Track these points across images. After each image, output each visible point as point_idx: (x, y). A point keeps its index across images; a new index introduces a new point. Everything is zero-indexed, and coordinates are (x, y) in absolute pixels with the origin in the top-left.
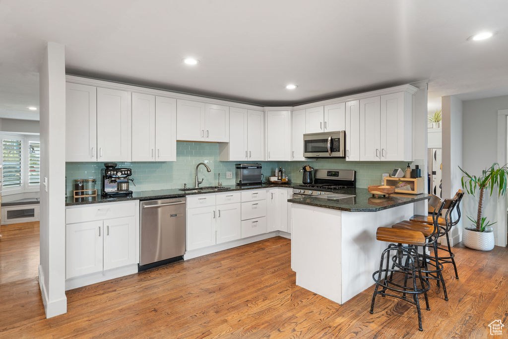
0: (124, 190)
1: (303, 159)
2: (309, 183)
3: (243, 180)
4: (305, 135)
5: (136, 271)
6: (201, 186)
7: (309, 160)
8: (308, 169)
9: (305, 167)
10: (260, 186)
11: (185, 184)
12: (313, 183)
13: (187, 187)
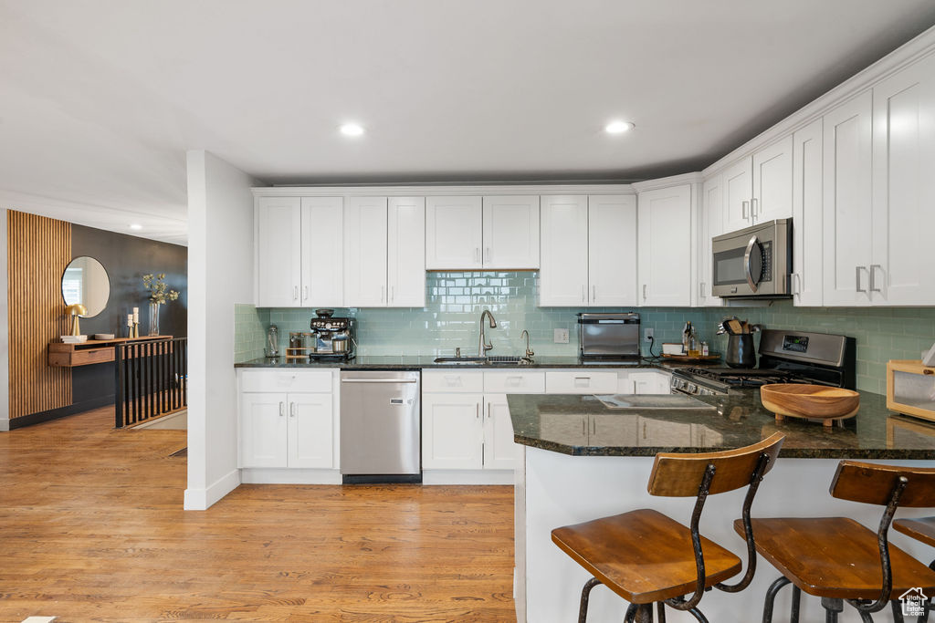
0: (338, 352)
1: (718, 302)
2: (741, 366)
3: (587, 348)
4: (716, 240)
5: (340, 482)
6: (493, 353)
7: (735, 305)
8: (736, 327)
9: (728, 321)
10: (636, 363)
11: (458, 349)
12: (757, 366)
13: (463, 355)
